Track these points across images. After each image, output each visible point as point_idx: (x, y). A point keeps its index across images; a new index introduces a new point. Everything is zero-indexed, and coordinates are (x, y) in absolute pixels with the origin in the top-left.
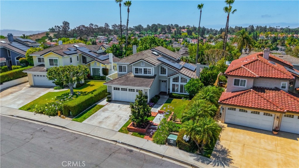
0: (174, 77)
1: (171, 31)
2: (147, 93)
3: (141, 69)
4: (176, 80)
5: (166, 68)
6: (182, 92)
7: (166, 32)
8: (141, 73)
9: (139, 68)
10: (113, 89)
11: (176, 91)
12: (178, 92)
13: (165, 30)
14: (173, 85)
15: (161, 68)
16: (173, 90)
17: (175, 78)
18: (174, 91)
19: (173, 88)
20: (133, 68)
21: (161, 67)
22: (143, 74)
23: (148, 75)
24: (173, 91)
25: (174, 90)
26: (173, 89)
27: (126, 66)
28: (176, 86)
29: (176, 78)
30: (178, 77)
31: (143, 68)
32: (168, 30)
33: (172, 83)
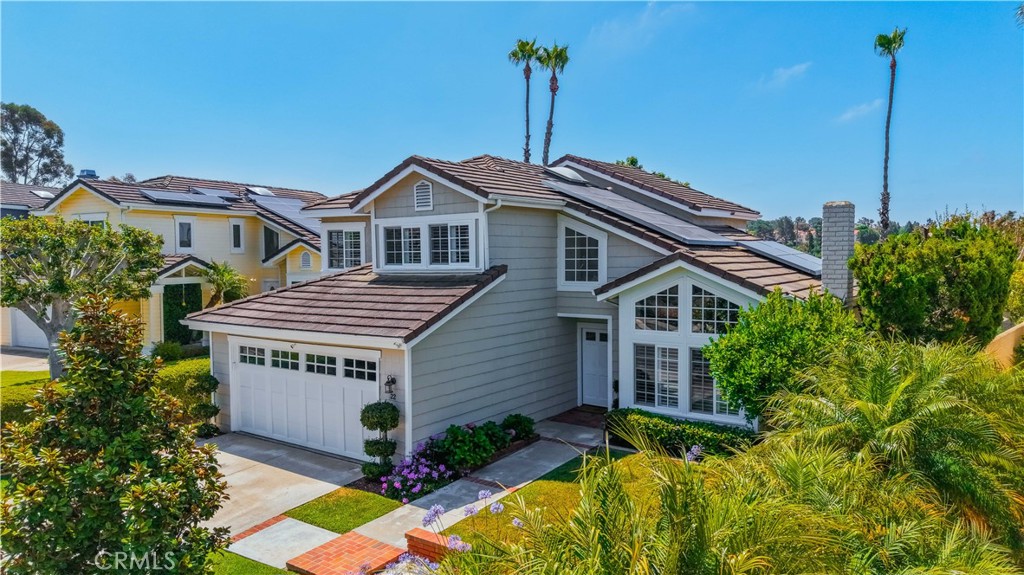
0: (644, 295)
2: (399, 382)
3: (418, 232)
4: (658, 312)
5: (599, 232)
6: (708, 409)
8: (418, 260)
9: (405, 224)
10: (234, 355)
11: (663, 401)
12: (674, 403)
14: (644, 353)
15: (569, 243)
16: (645, 390)
17: (651, 300)
18: (651, 400)
19: (639, 374)
21: (569, 232)
23: (451, 267)
24: (639, 398)
25: (651, 387)
26: (639, 386)
27: (362, 228)
28: (657, 358)
29: (662, 300)
30: (674, 290)
31: (423, 225)
33: (630, 333)
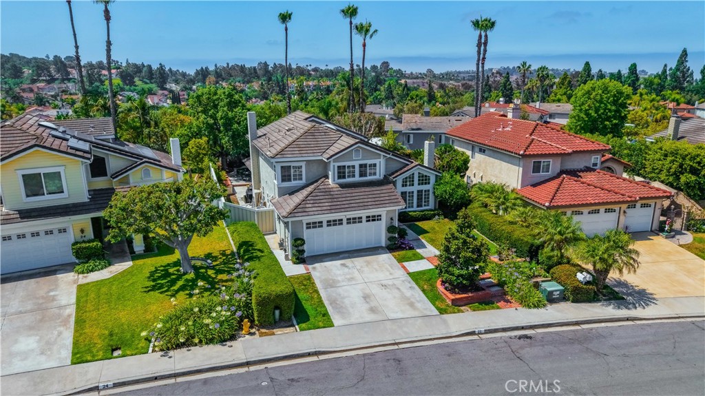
1: (68, 73)
2: (394, 219)
3: (354, 167)
4: (408, 181)
6: (421, 206)
7: (52, 76)
8: (354, 176)
9: (347, 164)
10: (306, 226)
12: (412, 206)
13: (49, 72)
14: (402, 193)
17: (406, 178)
20: (334, 166)
22: (357, 179)
23: (369, 178)
27: (303, 164)
28: (408, 195)
29: (410, 177)
30: (413, 174)
31: (356, 164)
32: (58, 71)
33: (399, 189)
